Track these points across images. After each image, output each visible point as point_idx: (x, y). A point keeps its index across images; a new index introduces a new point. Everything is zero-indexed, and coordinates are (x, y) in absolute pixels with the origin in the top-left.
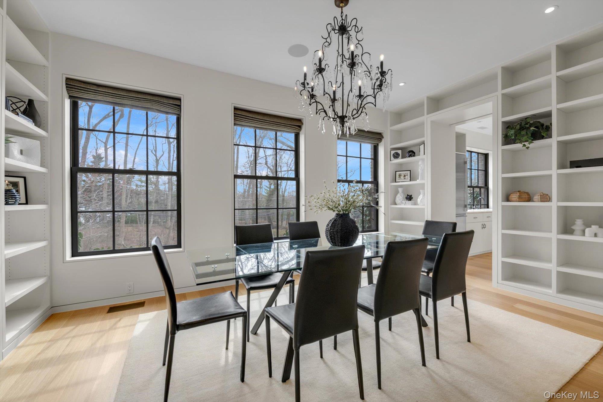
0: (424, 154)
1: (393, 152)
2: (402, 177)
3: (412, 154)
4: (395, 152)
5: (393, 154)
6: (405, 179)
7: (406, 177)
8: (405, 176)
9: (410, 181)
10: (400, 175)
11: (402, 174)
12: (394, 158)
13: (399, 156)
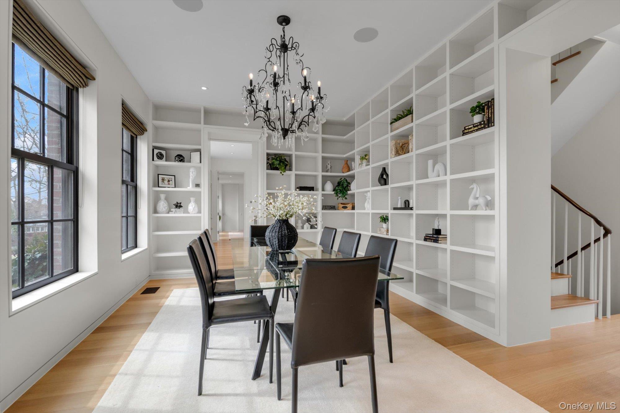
0: (201, 162)
1: (156, 151)
2: (166, 182)
3: (180, 158)
4: (159, 152)
5: (157, 154)
6: (169, 184)
7: (171, 182)
8: (169, 181)
9: (175, 187)
10: (163, 180)
11: (166, 178)
12: (158, 159)
13: (163, 157)
